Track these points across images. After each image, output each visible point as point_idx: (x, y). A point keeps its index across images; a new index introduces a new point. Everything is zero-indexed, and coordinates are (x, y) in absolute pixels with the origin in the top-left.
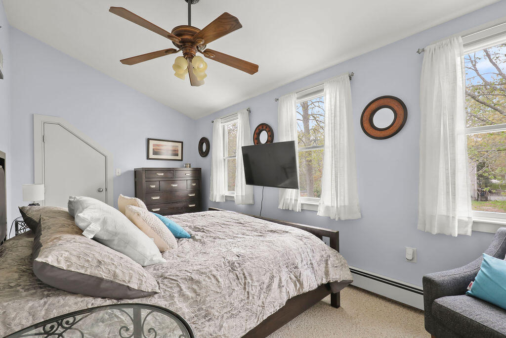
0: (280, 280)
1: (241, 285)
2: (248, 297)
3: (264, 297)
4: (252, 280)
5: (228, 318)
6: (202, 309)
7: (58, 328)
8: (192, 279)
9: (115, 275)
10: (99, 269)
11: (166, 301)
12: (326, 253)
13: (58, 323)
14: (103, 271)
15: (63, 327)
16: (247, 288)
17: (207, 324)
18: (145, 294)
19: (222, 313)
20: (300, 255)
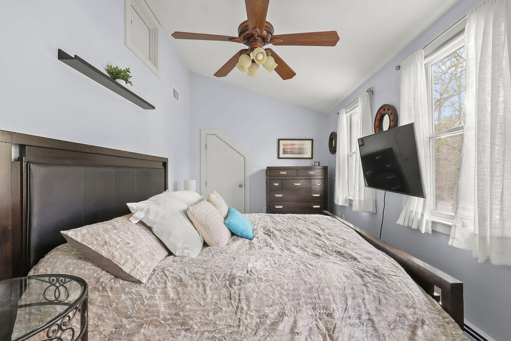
0: (295, 322)
1: (233, 307)
2: (239, 326)
3: (264, 335)
4: (248, 306)
5: (208, 338)
6: (180, 316)
7: (56, 283)
8: (181, 280)
9: (113, 256)
10: (102, 248)
11: (149, 292)
12: (415, 313)
13: (57, 278)
14: (104, 251)
15: (59, 283)
16: (239, 314)
17: (183, 333)
18: (133, 279)
19: (203, 329)
20: (344, 299)
